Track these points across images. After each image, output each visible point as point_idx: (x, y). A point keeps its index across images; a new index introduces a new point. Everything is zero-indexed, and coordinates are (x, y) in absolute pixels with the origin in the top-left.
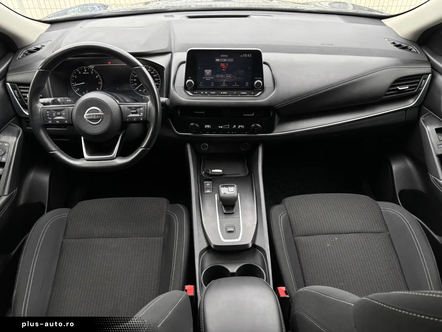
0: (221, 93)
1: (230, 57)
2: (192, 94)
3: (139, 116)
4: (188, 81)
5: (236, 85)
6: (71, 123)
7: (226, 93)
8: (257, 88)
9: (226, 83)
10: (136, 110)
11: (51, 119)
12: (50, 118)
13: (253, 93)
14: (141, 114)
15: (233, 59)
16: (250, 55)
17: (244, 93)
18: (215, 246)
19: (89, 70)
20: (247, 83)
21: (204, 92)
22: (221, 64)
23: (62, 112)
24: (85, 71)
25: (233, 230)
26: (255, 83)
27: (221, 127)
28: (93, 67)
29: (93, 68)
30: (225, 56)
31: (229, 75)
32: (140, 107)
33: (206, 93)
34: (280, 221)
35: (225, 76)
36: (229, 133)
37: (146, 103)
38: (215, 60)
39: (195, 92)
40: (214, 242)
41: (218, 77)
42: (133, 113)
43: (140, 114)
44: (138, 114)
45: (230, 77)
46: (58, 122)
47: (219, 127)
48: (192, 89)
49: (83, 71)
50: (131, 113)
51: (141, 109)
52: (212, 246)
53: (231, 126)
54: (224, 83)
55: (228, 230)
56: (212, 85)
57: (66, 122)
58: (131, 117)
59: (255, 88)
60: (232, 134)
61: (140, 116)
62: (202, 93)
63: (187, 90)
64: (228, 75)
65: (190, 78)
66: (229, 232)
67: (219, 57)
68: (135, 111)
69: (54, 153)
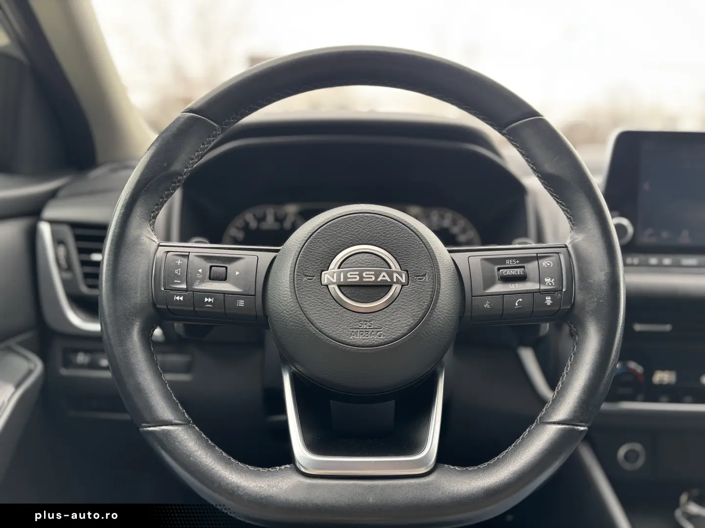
6: (260, 313)
32: (536, 259)
43: (541, 281)
50: (502, 278)
51: (545, 263)
58: (503, 294)
69: (169, 431)
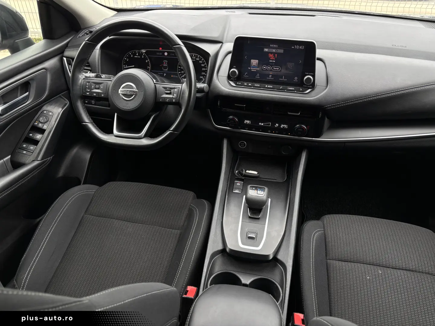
0: (266, 86)
1: (279, 48)
2: (234, 85)
3: (172, 98)
4: (232, 70)
5: (283, 79)
6: (107, 97)
7: (271, 87)
8: (307, 84)
9: (273, 76)
10: (171, 91)
11: (89, 91)
13: (301, 89)
14: (175, 95)
15: (283, 50)
16: (302, 47)
17: (291, 89)
18: (231, 250)
19: (141, 54)
20: (296, 78)
21: (248, 84)
22: (270, 55)
23: (100, 85)
24: (137, 54)
25: (254, 236)
26: (305, 78)
27: (262, 124)
28: (144, 51)
29: (145, 53)
30: (275, 46)
31: (277, 67)
32: (174, 88)
33: (250, 84)
34: (313, 238)
35: (273, 68)
36: (269, 131)
37: (181, 85)
38: (263, 50)
39: (238, 83)
40: (231, 245)
41: (265, 68)
42: (167, 94)
43: (173, 95)
44: (172, 95)
45: (277, 70)
46: (95, 94)
47: (260, 124)
48: (236, 79)
49: (135, 54)
50: (165, 93)
51: (176, 90)
52: (228, 250)
53: (273, 124)
54: (270, 76)
55: (249, 236)
56: (258, 76)
57: (103, 96)
58: (165, 98)
59: (305, 85)
60: (274, 133)
61: (173, 97)
62: (245, 84)
63: (230, 80)
64: (275, 67)
65: (235, 67)
66: (250, 238)
67: (269, 47)
68: (169, 92)
69: (87, 124)
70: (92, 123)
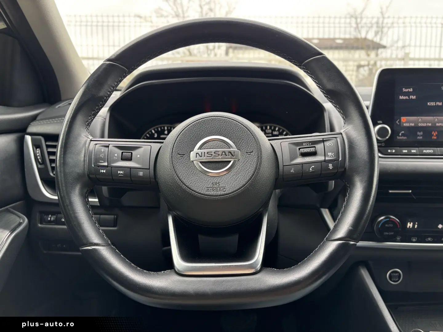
2: (382, 155)
3: (325, 161)
4: (379, 127)
10: (315, 147)
11: (107, 166)
12: (104, 162)
14: (330, 154)
21: (409, 151)
23: (134, 152)
24: (166, 132)
33: (414, 152)
39: (389, 151)
44: (321, 155)
46: (121, 172)
47: (440, 226)
48: (383, 144)
57: (141, 174)
61: (327, 159)
62: (405, 152)
65: (380, 122)
68: (309, 150)
70: (107, 245)
